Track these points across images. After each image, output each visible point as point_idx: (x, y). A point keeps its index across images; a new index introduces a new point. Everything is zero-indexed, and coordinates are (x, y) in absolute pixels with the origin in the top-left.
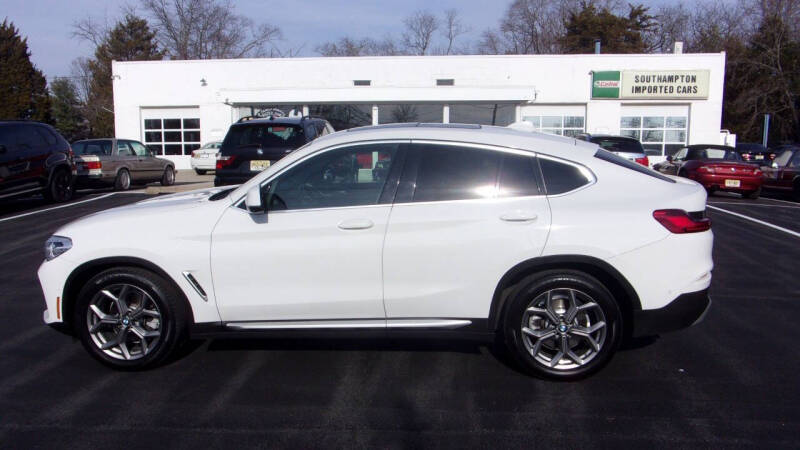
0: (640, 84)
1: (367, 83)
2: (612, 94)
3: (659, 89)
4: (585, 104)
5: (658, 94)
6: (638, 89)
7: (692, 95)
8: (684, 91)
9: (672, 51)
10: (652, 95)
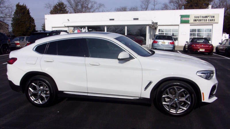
0: (196, 19)
1: (113, 20)
2: (187, 22)
3: (202, 20)
4: (179, 25)
5: (202, 22)
6: (195, 20)
7: (213, 22)
8: (211, 21)
10: (200, 22)
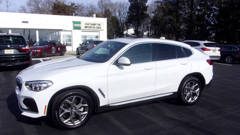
2: (79, 28)
3: (91, 27)
4: (71, 31)
5: (91, 29)
6: (86, 27)
7: (100, 29)
8: (98, 28)
9: (93, 17)
10: (90, 29)
